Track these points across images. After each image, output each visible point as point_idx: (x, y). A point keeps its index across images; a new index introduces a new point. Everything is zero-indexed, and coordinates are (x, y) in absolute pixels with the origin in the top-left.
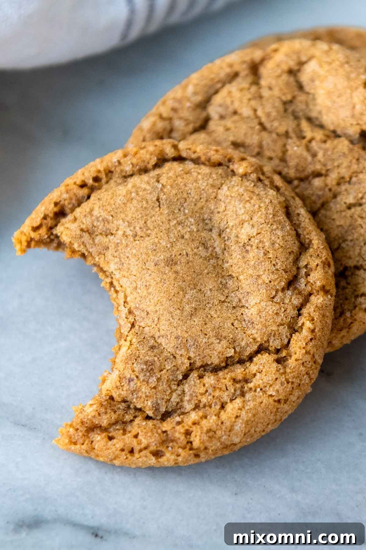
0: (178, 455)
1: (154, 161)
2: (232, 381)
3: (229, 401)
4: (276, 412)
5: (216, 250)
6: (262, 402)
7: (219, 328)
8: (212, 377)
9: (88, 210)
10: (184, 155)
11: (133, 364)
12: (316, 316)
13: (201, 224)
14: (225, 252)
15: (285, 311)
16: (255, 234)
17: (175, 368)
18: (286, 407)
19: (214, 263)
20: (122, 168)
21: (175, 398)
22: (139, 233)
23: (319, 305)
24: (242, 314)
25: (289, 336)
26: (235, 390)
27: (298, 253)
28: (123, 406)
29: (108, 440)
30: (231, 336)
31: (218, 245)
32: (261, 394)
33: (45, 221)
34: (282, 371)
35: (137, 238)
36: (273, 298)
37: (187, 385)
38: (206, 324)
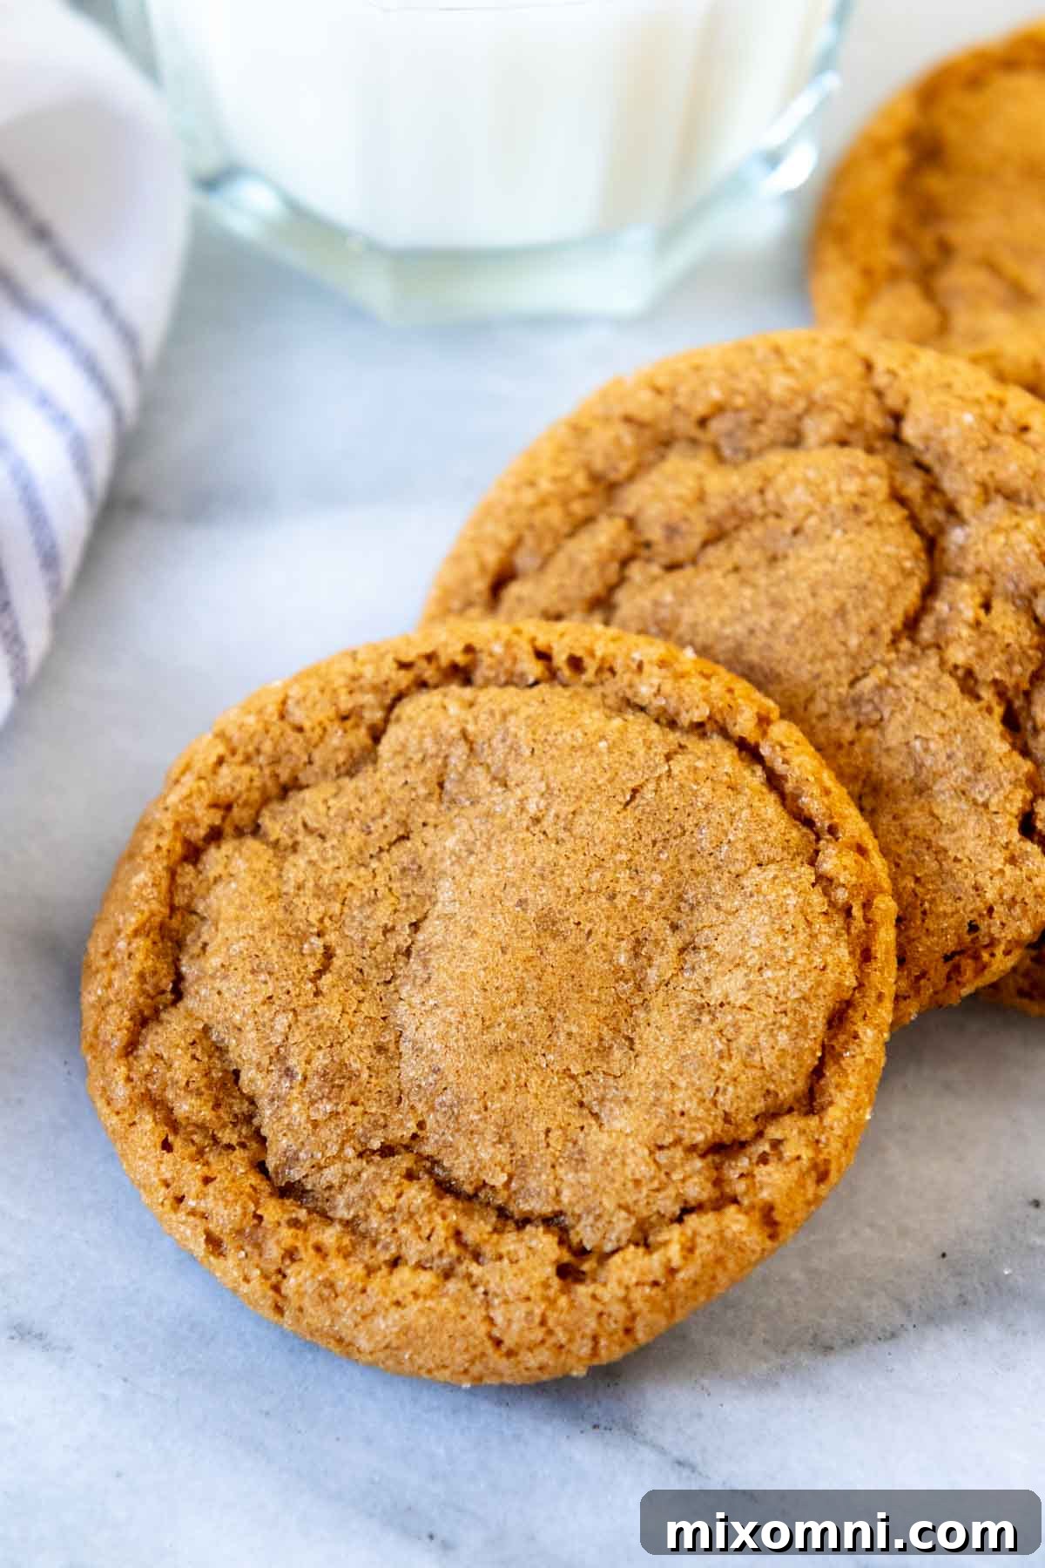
0: (247, 1280)
1: (700, 714)
2: (451, 1231)
3: (412, 1262)
4: (475, 1357)
5: (649, 971)
6: (463, 1317)
7: (519, 1116)
8: (426, 1195)
9: (505, 706)
10: (765, 751)
11: (320, 1048)
12: (704, 1248)
13: (667, 901)
14: (663, 987)
15: (658, 1190)
16: (738, 1004)
17: (382, 1121)
18: (503, 1364)
19: (624, 992)
20: (636, 680)
21: (332, 1174)
22: (547, 823)
23: (729, 1234)
24: (582, 1128)
25: (623, 1243)
26: (441, 1254)
27: (786, 1107)
28: (240, 1107)
29: (159, 1145)
30: (525, 1152)
31: (662, 965)
32: (477, 1301)
33: (423, 664)
34: (551, 1293)
35: (536, 829)
36: (661, 1148)
37: (372, 1169)
38: (503, 1089)
